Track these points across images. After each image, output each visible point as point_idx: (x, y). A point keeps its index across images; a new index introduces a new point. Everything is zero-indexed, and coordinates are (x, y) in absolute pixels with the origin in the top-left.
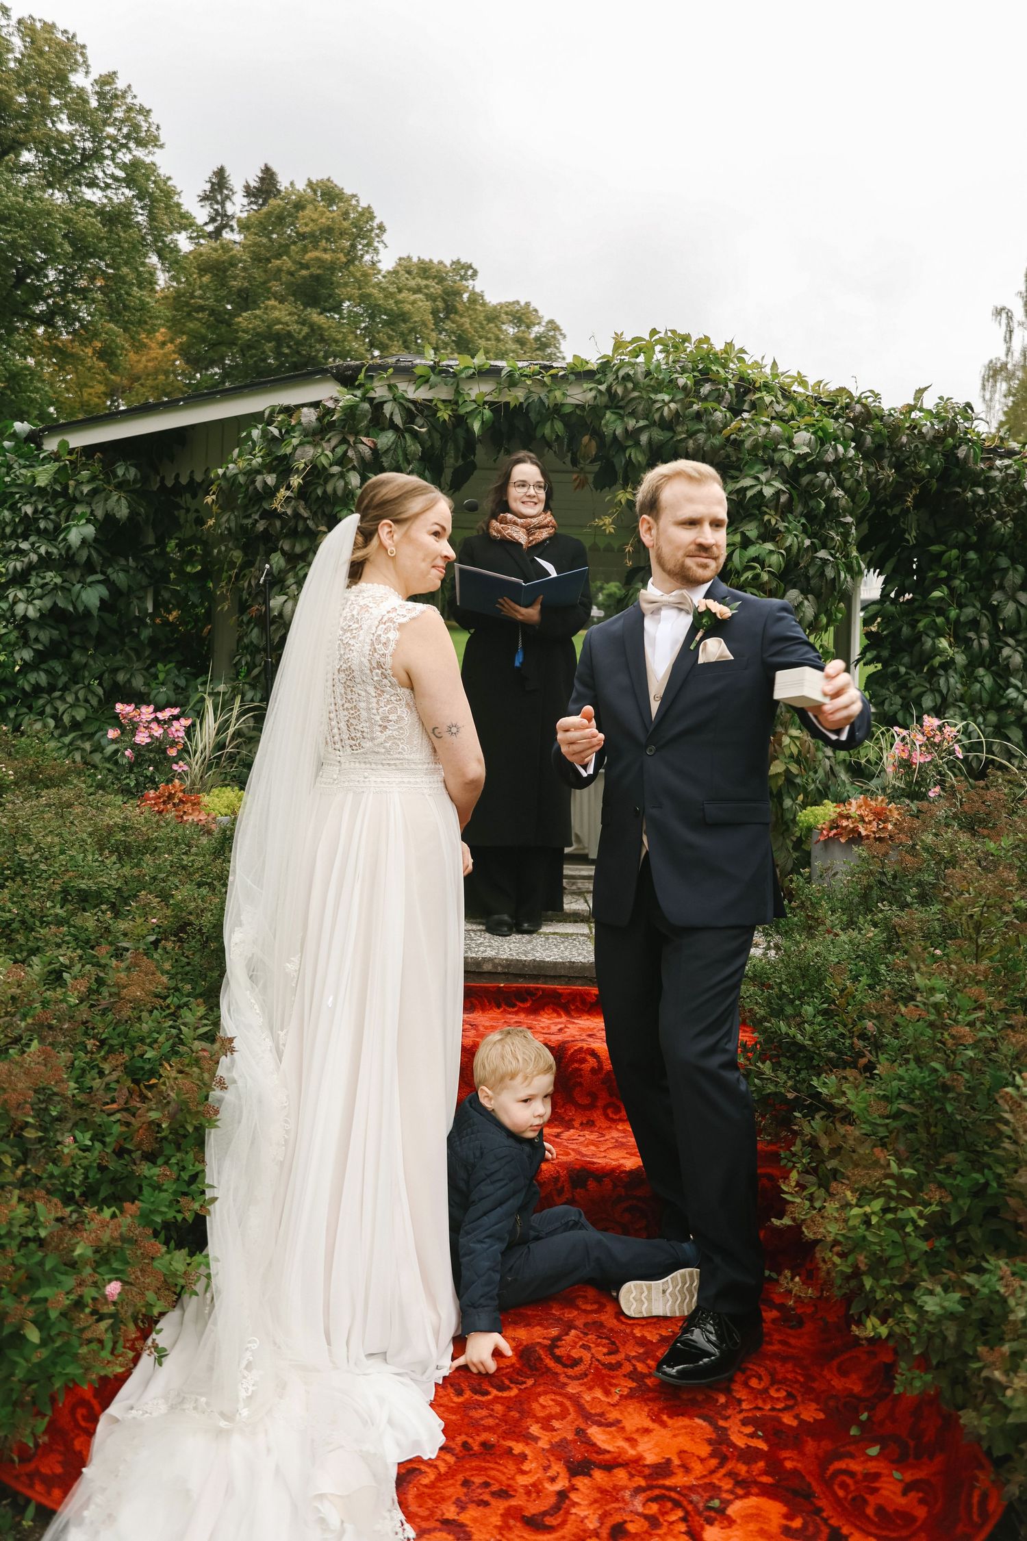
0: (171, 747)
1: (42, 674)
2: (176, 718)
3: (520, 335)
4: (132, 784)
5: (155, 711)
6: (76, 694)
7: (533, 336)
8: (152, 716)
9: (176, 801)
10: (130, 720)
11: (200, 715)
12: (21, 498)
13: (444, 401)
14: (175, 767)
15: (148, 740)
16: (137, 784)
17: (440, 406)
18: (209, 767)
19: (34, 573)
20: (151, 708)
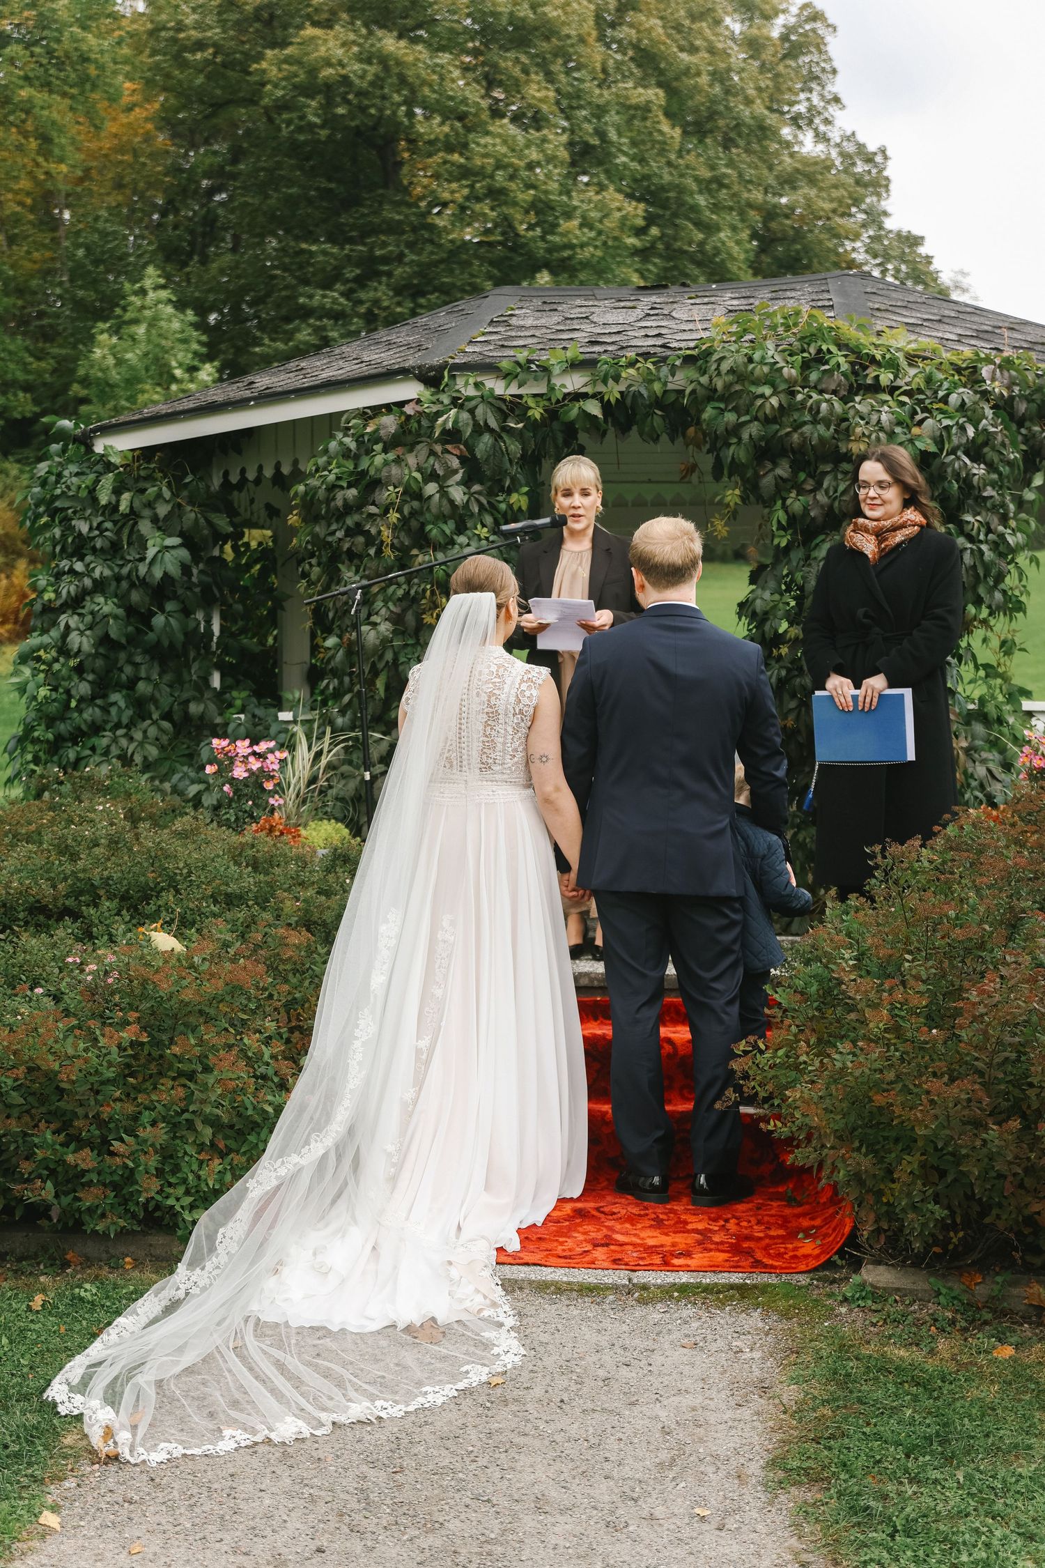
0: (268, 780)
1: (97, 710)
2: (271, 751)
3: (755, 31)
4: (233, 819)
5: (251, 745)
6: (145, 732)
7: (775, 34)
8: (250, 750)
9: (277, 833)
10: (226, 754)
11: (291, 748)
12: (75, 513)
13: (535, 396)
14: (272, 801)
15: (246, 775)
16: (237, 819)
17: (531, 403)
18: (304, 802)
19: (88, 598)
20: (247, 742)
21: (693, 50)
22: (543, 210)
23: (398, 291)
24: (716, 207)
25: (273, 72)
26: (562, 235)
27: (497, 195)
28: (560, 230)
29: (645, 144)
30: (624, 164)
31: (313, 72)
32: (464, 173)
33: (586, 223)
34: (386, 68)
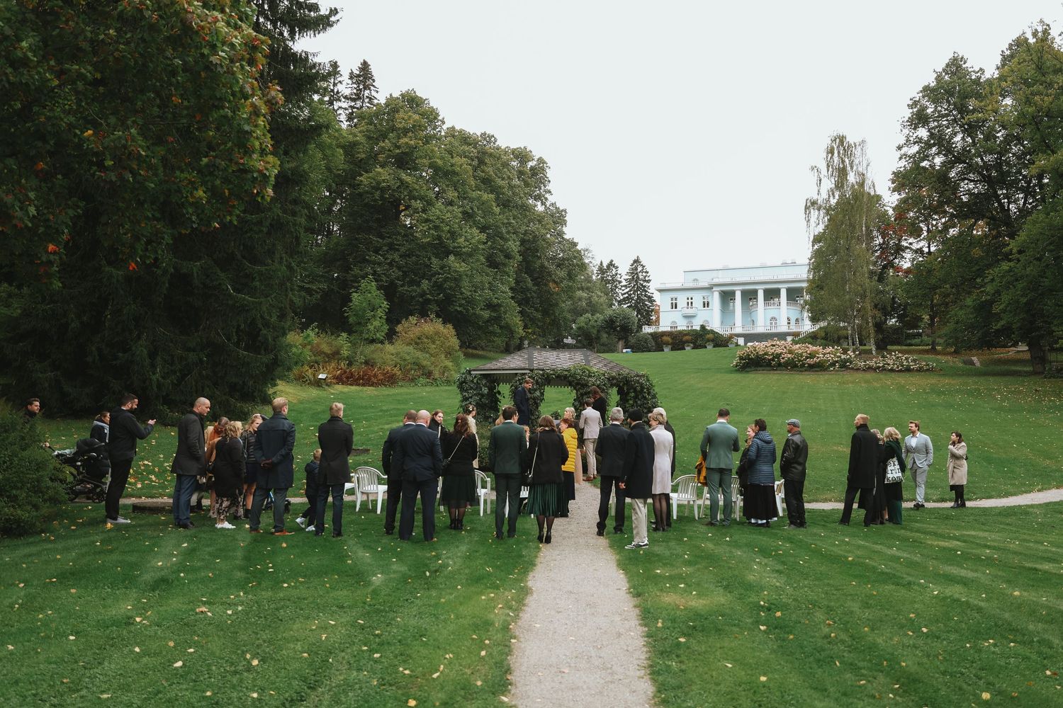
21: (503, 179)
22: (453, 235)
23: (401, 256)
24: (508, 232)
25: (366, 182)
26: (457, 243)
27: (436, 228)
28: (458, 241)
29: (488, 212)
30: (479, 220)
31: (378, 183)
32: (427, 221)
33: (466, 240)
34: (402, 183)
